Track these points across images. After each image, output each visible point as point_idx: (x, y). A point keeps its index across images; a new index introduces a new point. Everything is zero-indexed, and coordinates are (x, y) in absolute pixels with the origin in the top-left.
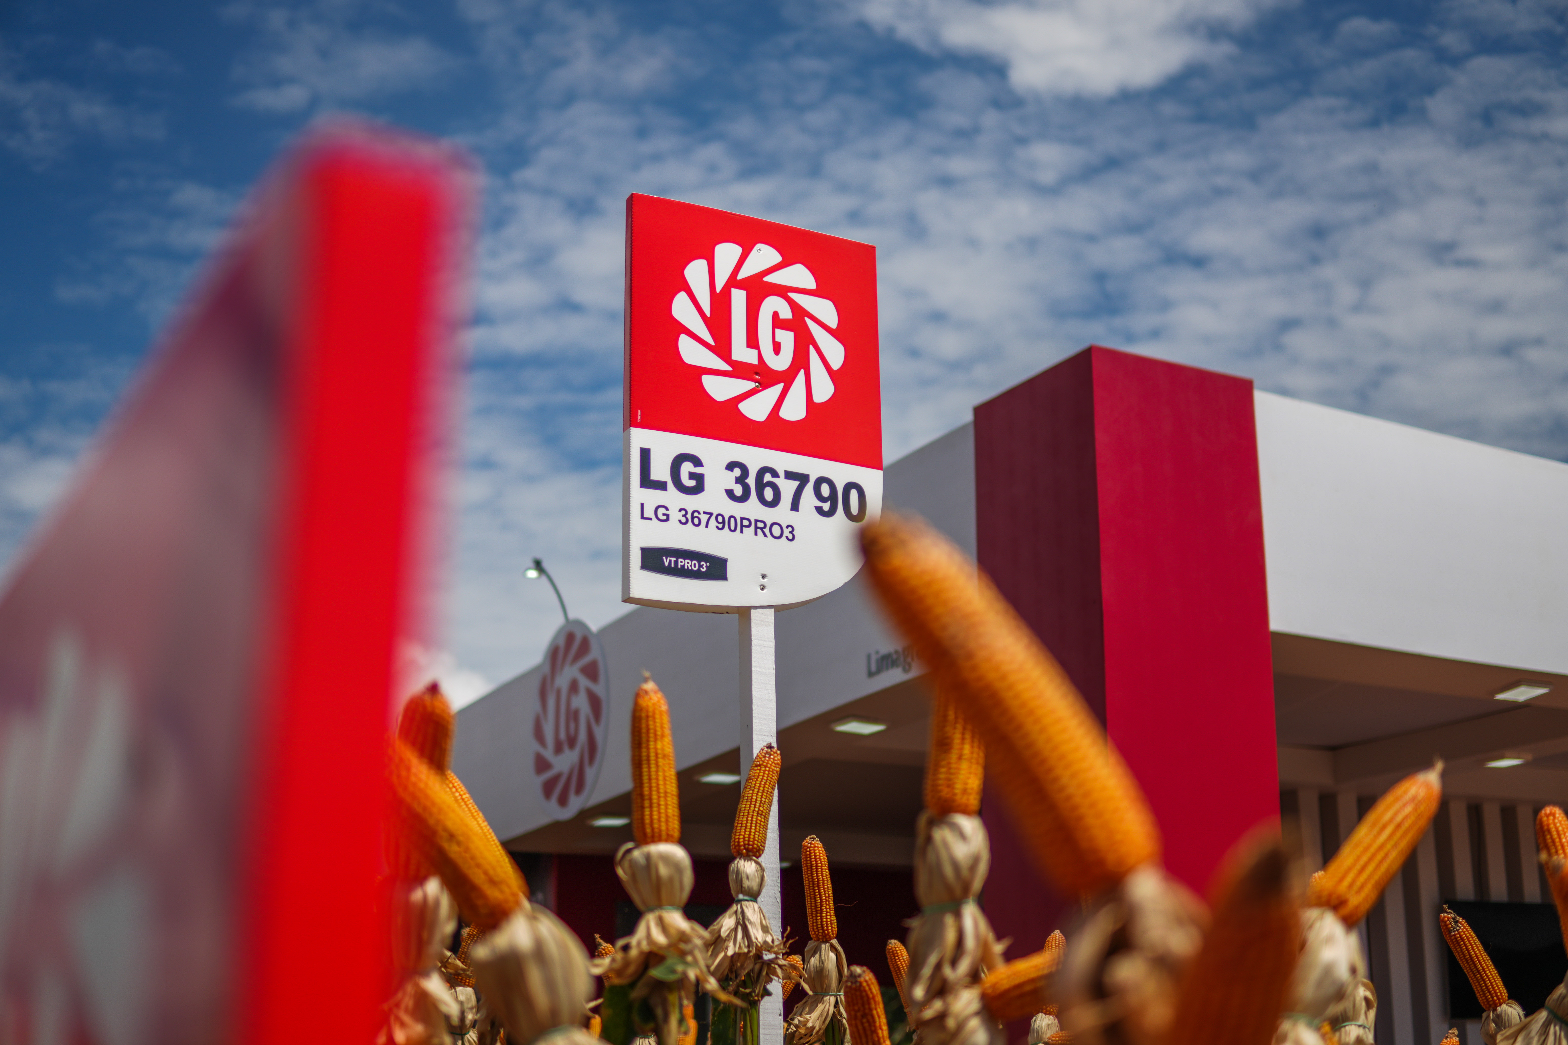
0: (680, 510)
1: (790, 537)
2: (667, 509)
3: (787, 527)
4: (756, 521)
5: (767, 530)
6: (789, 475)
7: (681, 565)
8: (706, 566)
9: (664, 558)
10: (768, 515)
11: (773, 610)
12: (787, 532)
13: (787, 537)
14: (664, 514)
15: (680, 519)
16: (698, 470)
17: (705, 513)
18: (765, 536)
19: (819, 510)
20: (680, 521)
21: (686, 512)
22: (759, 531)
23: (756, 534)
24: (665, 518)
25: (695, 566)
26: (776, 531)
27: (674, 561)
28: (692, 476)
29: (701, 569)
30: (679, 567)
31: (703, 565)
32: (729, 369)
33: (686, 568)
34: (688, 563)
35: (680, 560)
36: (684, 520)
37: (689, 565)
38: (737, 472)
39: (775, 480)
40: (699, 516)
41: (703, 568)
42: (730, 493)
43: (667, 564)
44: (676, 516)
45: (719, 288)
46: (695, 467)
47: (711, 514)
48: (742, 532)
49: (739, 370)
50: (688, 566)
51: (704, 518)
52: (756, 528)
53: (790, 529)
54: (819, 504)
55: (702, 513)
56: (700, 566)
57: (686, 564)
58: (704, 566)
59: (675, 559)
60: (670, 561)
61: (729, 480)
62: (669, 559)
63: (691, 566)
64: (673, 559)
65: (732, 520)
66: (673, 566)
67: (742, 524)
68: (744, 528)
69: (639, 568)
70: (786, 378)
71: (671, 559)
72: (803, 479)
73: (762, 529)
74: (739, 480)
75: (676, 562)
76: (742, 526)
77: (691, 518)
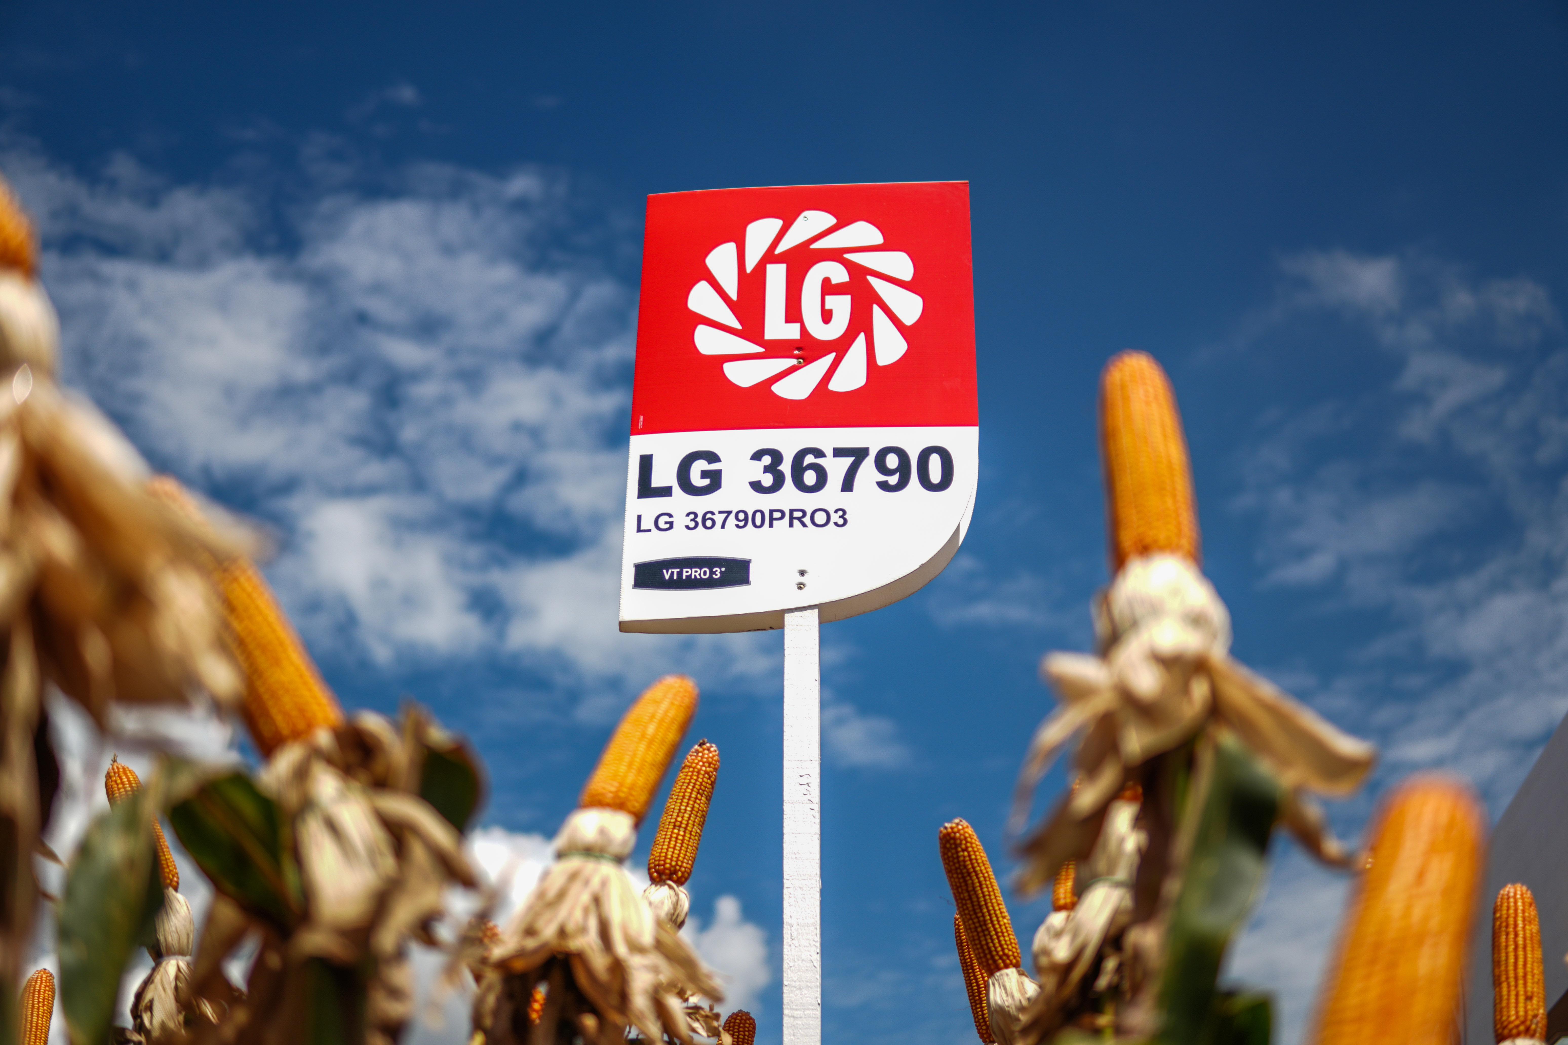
0: (688, 515)
1: (841, 521)
2: (670, 516)
3: (836, 511)
4: (792, 511)
5: (807, 520)
6: (839, 453)
7: (686, 576)
8: (721, 572)
9: (665, 571)
10: (808, 502)
11: (816, 611)
12: (835, 518)
13: (836, 524)
14: (666, 523)
15: (687, 524)
16: (714, 467)
17: (720, 512)
18: (804, 525)
19: (884, 486)
20: (687, 527)
21: (696, 515)
22: (796, 522)
23: (791, 525)
24: (668, 526)
25: (705, 573)
26: (820, 518)
27: (678, 572)
28: (704, 474)
29: (714, 576)
30: (684, 577)
31: (717, 571)
32: (762, 350)
33: (693, 577)
34: (696, 572)
35: (685, 570)
36: (692, 525)
37: (697, 574)
38: (767, 460)
39: (820, 461)
40: (713, 517)
41: (716, 575)
42: (757, 486)
43: (667, 577)
44: (681, 520)
45: (750, 267)
46: (709, 463)
47: (729, 513)
48: (771, 526)
49: (775, 349)
50: (695, 576)
51: (719, 519)
52: (792, 518)
53: (840, 513)
54: (882, 478)
55: (716, 512)
56: (712, 573)
57: (694, 574)
58: (718, 573)
59: (678, 570)
60: (672, 573)
61: (757, 471)
62: (670, 571)
63: (700, 574)
64: (676, 571)
65: (758, 515)
66: (675, 577)
67: (772, 517)
68: (775, 522)
69: (631, 587)
70: (841, 346)
71: (673, 570)
72: (860, 454)
73: (799, 519)
74: (767, 469)
75: (680, 574)
76: (772, 519)
77: (705, 521)
